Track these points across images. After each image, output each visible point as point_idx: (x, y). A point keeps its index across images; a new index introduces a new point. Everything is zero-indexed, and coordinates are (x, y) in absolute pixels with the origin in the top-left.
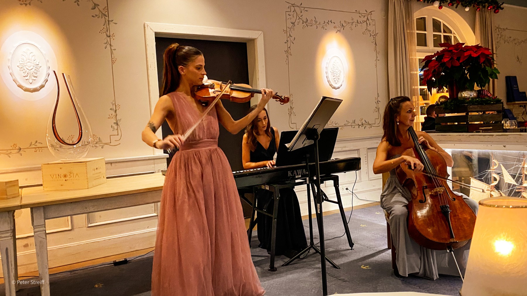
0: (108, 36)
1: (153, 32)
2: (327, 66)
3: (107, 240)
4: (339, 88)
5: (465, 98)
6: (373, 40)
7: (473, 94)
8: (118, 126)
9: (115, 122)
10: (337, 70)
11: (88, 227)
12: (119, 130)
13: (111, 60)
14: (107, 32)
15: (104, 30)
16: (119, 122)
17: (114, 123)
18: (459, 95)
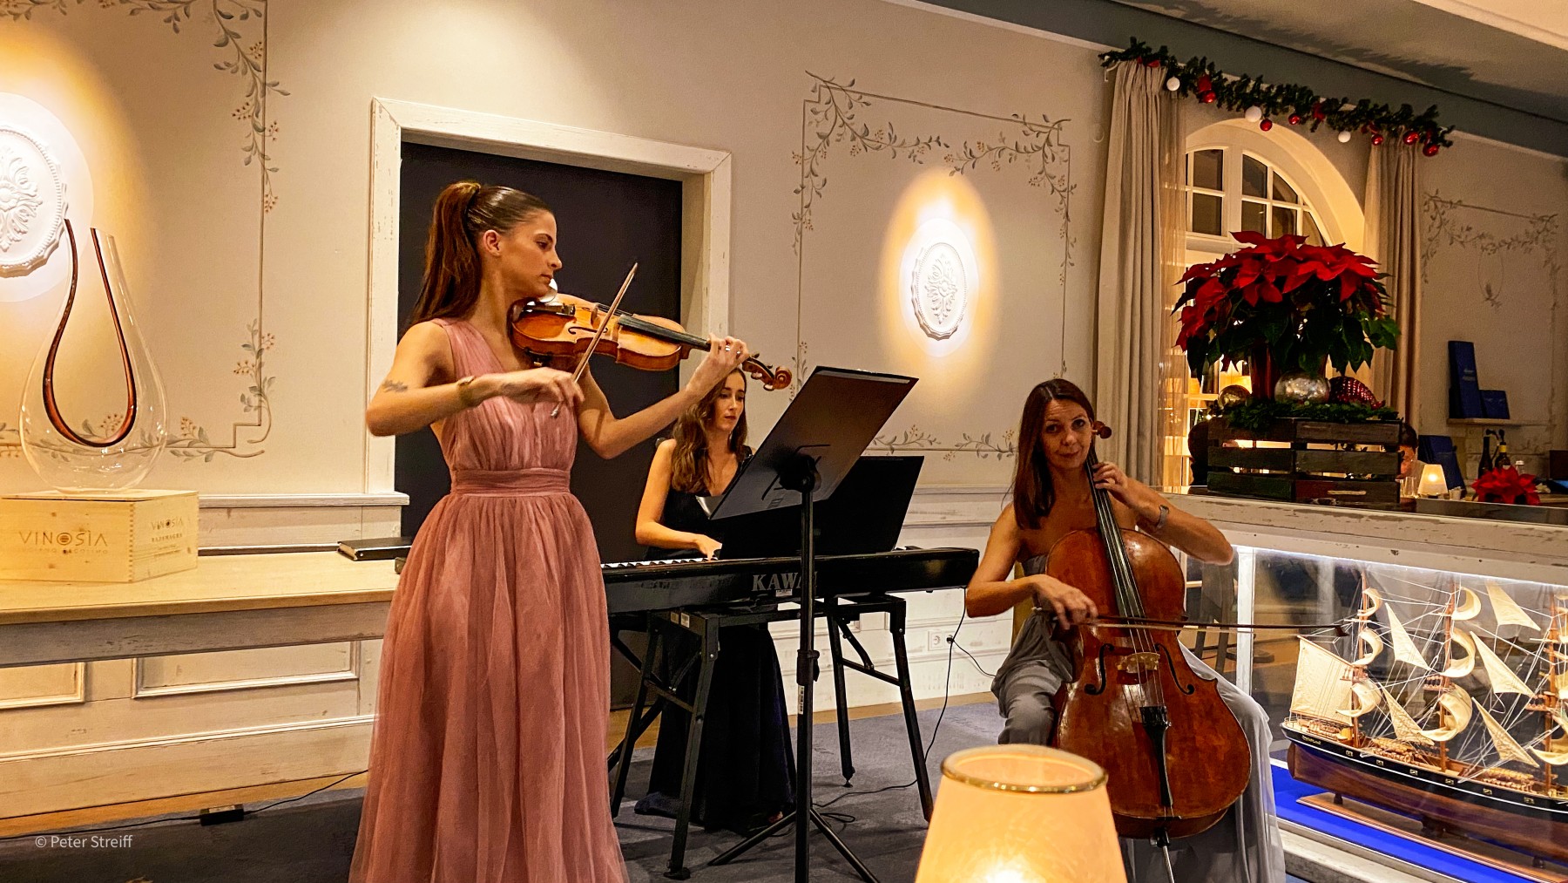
0: (258, 130)
1: (397, 129)
2: (917, 270)
3: (193, 743)
4: (947, 337)
5: (1294, 399)
6: (1061, 203)
7: (1318, 390)
8: (263, 399)
9: (256, 385)
10: (945, 284)
11: (136, 699)
12: (265, 412)
13: (260, 199)
14: (257, 116)
15: (249, 111)
16: (266, 387)
17: (253, 388)
18: (1278, 386)
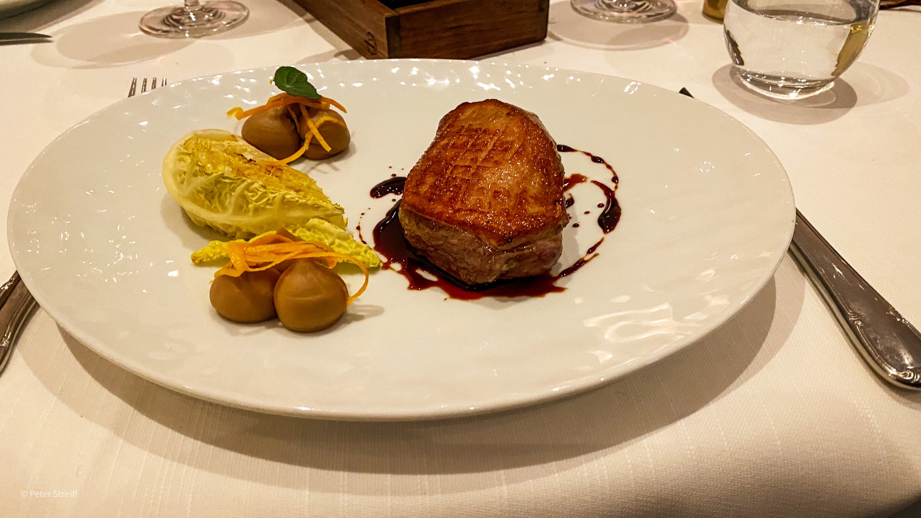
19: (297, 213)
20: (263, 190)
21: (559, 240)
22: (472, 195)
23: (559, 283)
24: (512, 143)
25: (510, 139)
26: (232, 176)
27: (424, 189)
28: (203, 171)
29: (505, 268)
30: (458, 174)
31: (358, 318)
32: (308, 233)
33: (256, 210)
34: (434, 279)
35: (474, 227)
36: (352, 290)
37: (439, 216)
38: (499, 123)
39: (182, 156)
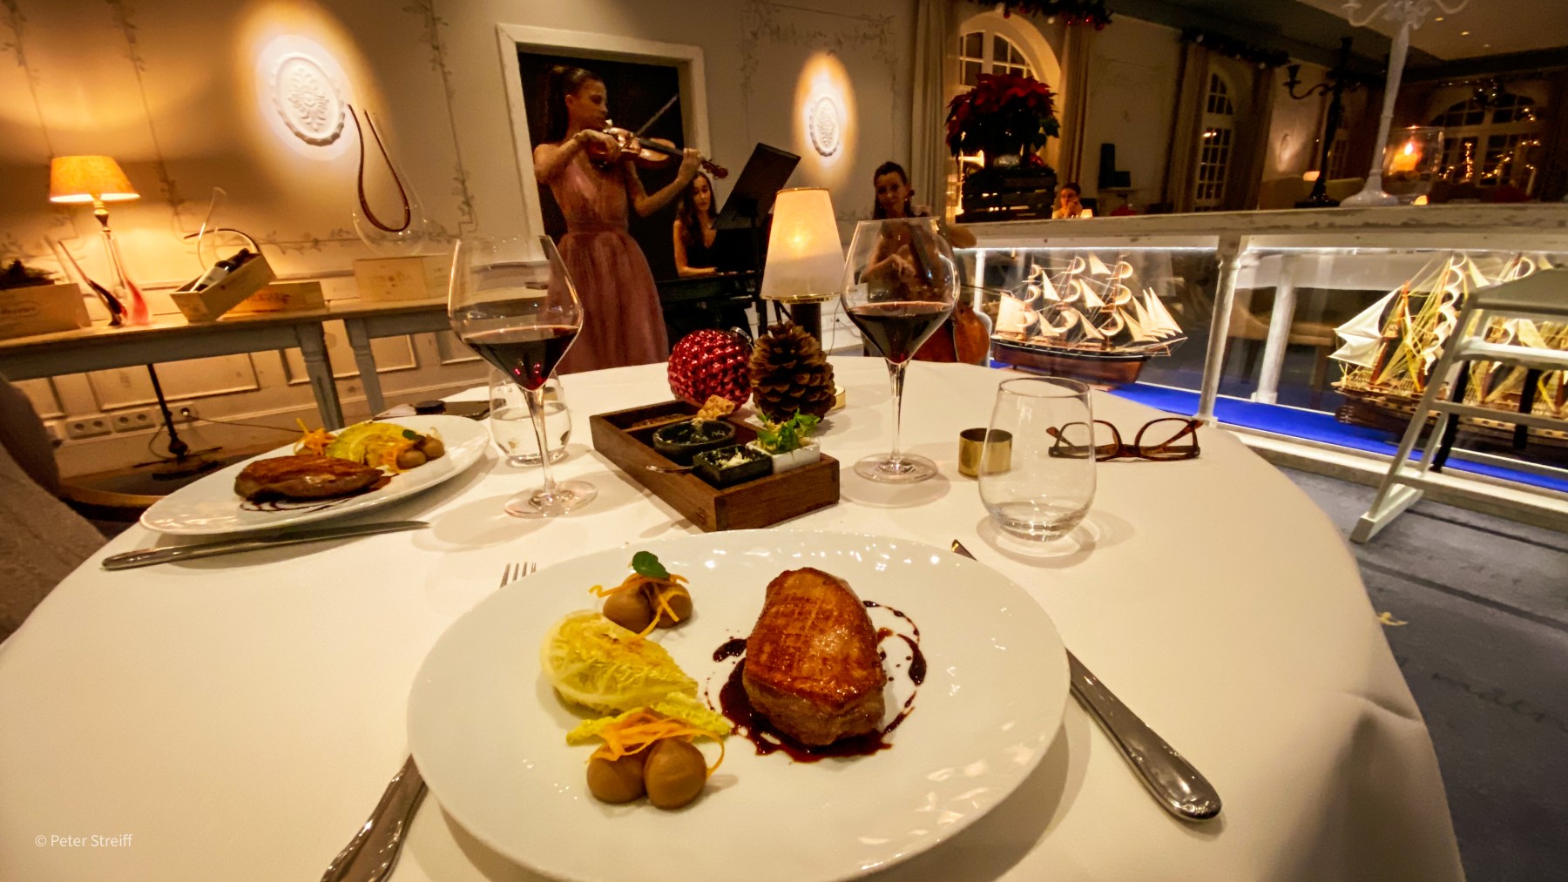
0: (435, 48)
1: (513, 43)
2: (811, 115)
4: (830, 154)
5: (1003, 168)
6: (891, 70)
7: (1015, 161)
8: (470, 208)
9: (465, 200)
10: (829, 123)
12: (473, 214)
13: (445, 92)
14: (433, 39)
15: (429, 37)
16: (471, 201)
17: (464, 203)
18: (995, 163)
19: (657, 689)
20: (629, 671)
21: (881, 702)
22: (805, 663)
23: (886, 740)
24: (831, 611)
25: (829, 607)
26: (604, 660)
27: (764, 657)
28: (579, 659)
29: (840, 732)
30: (790, 642)
31: (717, 789)
32: (668, 707)
33: (624, 689)
34: (777, 742)
35: (810, 695)
36: (710, 761)
37: (779, 684)
38: (818, 592)
39: (559, 644)
